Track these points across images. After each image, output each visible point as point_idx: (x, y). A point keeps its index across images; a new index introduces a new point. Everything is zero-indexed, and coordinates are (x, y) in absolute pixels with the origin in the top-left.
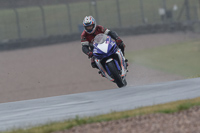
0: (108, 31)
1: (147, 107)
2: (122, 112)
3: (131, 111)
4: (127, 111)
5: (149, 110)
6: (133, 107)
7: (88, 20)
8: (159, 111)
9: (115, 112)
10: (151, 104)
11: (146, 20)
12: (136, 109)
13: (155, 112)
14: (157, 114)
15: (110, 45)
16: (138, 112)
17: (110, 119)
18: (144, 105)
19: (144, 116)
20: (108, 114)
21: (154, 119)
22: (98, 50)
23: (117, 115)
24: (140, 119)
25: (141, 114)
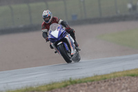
0: (61, 21)
1: (119, 72)
2: (102, 76)
3: (108, 75)
4: (105, 75)
5: (120, 74)
6: (109, 72)
7: (45, 13)
8: (127, 75)
9: (97, 76)
10: (122, 70)
11: (119, 12)
12: (111, 74)
13: (125, 75)
14: (126, 77)
15: (60, 32)
16: (112, 75)
17: (93, 81)
18: (117, 71)
19: (117, 78)
20: (92, 77)
21: (123, 81)
22: (52, 36)
23: (98, 78)
24: (114, 81)
25: (114, 77)
